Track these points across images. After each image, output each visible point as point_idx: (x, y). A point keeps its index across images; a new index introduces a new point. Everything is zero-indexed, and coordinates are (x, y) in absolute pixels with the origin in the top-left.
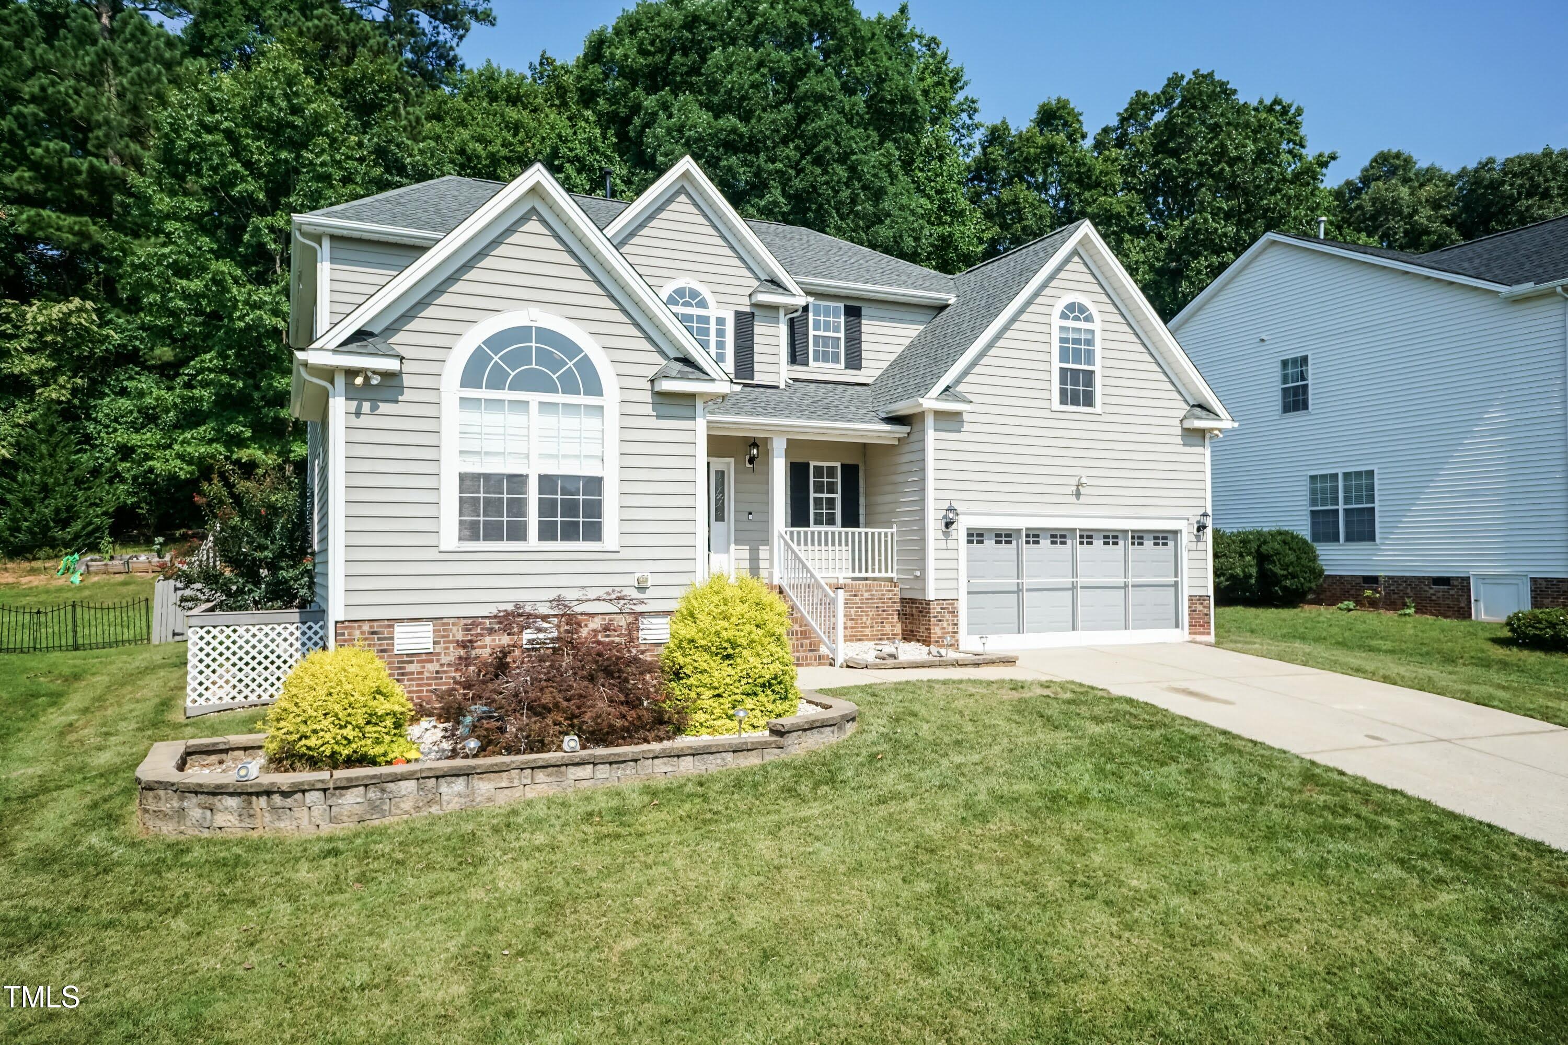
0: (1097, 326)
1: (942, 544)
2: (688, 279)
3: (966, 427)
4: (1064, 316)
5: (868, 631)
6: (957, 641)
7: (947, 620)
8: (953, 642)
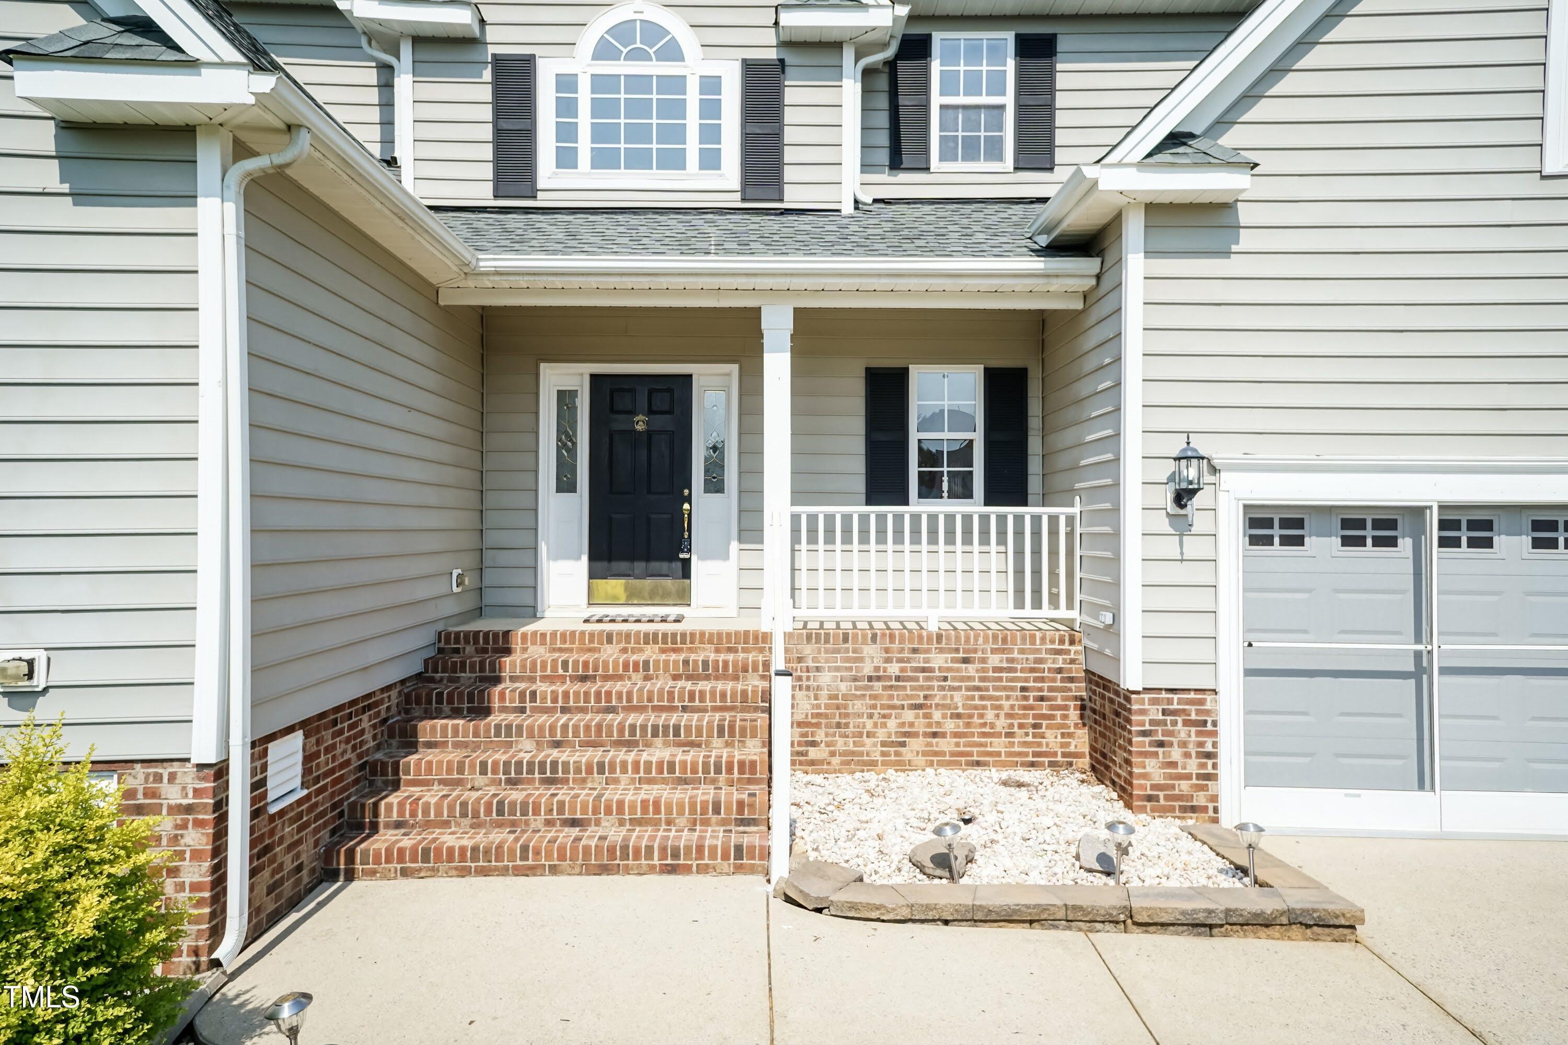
1: (1169, 548)
2: (640, 4)
3: (1247, 240)
5: (999, 745)
6: (1214, 798)
7: (1183, 744)
8: (1200, 799)
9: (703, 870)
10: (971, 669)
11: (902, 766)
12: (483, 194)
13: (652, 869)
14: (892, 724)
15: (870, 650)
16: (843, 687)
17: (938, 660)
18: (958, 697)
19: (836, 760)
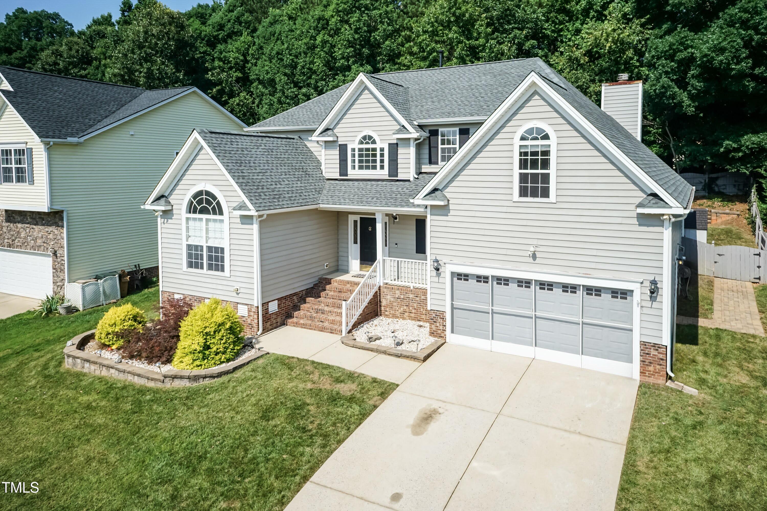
0: (553, 143)
1: (436, 279)
2: (367, 131)
3: (452, 213)
4: (523, 138)
5: (423, 317)
6: (445, 335)
7: (439, 323)
8: (442, 335)
9: (336, 334)
10: (418, 299)
11: (404, 319)
12: (337, 176)
13: (328, 332)
14: (402, 309)
15: (397, 292)
16: (392, 299)
17: (411, 296)
18: (415, 305)
19: (391, 315)
